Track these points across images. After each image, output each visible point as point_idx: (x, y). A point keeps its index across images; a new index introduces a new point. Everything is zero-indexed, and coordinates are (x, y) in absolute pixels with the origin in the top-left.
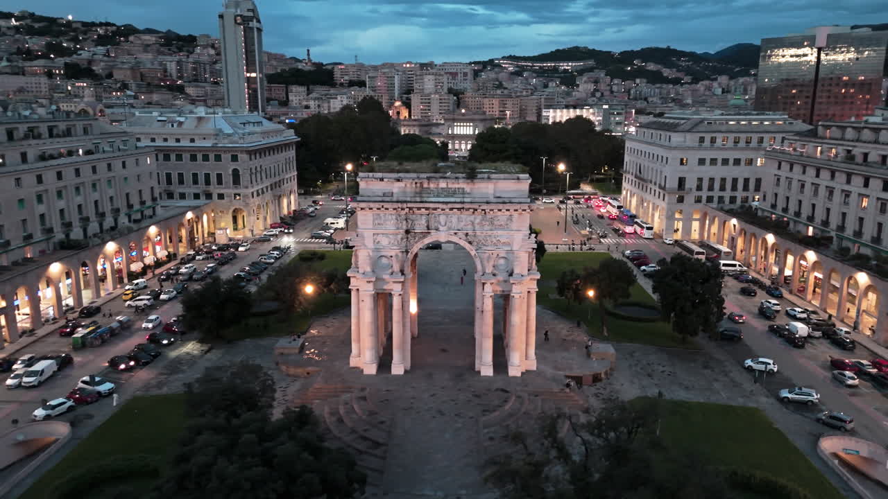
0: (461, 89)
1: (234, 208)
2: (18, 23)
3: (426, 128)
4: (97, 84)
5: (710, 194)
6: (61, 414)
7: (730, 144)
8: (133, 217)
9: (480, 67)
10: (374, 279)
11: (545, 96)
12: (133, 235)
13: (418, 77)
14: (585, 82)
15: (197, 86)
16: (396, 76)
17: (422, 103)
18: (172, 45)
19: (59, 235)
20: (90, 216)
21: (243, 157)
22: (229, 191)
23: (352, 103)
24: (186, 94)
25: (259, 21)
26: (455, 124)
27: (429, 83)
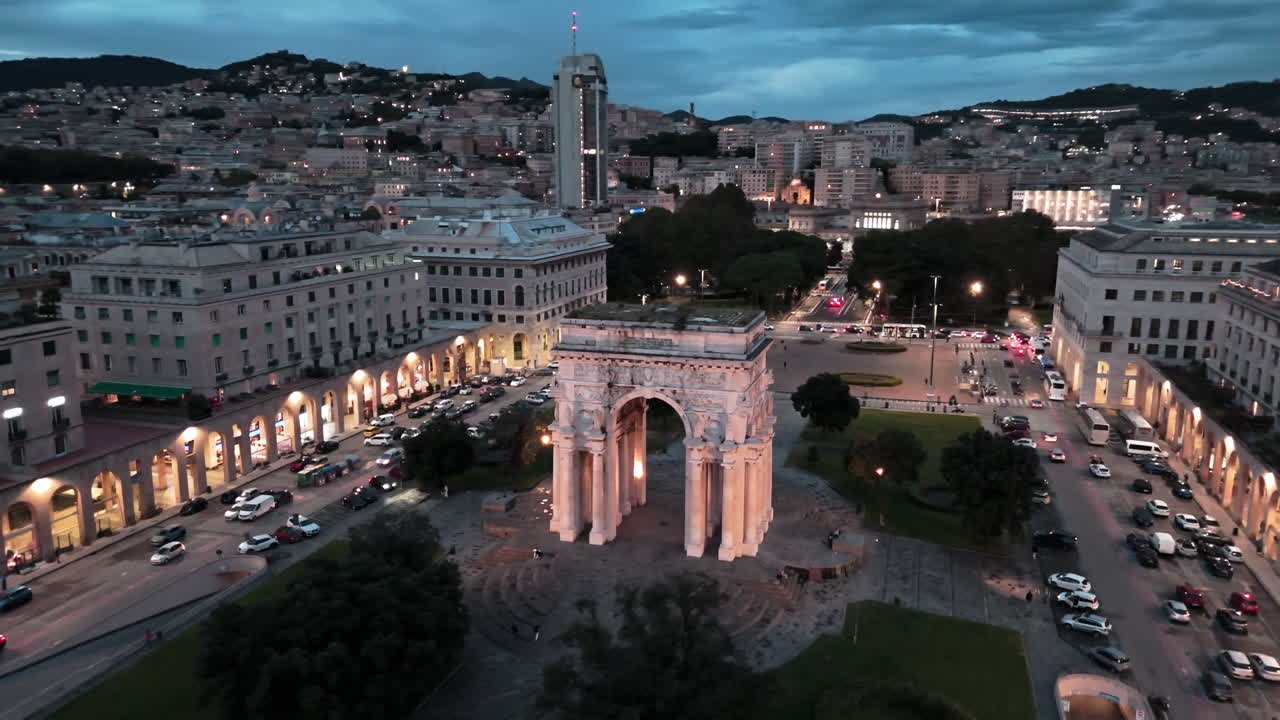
0: (892, 160)
1: (516, 332)
2: (345, 79)
3: (824, 220)
4: (421, 158)
5: (1153, 341)
6: (263, 550)
7: (1188, 271)
8: (394, 342)
9: (948, 120)
10: (572, 436)
11: (1023, 170)
12: (387, 363)
13: (828, 145)
14: (1120, 140)
15: (540, 159)
16: (797, 144)
17: (830, 181)
18: (518, 101)
19: (307, 361)
20: (343, 340)
21: (528, 272)
22: (512, 313)
23: (732, 181)
24: (527, 168)
25: (603, 81)
26: (866, 214)
27: (842, 152)
